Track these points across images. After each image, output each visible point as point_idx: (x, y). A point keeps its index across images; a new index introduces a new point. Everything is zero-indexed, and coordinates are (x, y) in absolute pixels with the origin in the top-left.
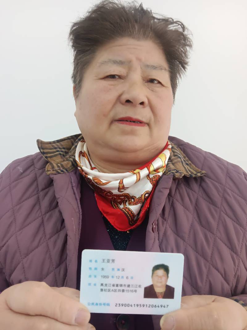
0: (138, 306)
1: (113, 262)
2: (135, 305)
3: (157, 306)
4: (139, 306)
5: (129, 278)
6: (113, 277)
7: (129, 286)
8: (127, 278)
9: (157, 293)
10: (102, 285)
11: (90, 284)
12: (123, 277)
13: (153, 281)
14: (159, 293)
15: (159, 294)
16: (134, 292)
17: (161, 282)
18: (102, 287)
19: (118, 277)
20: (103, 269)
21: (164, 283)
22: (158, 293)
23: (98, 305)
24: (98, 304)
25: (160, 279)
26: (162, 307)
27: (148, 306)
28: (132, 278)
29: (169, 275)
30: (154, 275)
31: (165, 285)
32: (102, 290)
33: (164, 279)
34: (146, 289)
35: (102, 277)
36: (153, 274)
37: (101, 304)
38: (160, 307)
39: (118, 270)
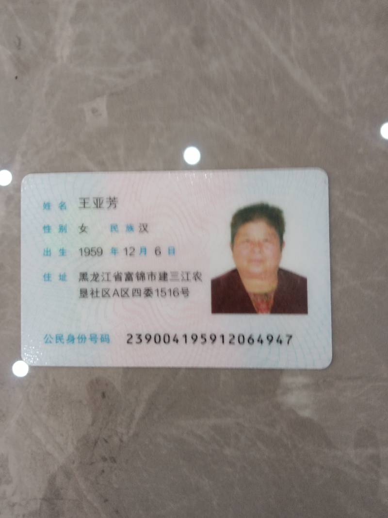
0: (195, 340)
1: (113, 206)
2: (185, 336)
3: (256, 338)
4: (200, 340)
6: (114, 251)
7: (164, 277)
8: (158, 251)
9: (252, 298)
10: (84, 276)
11: (47, 277)
13: (236, 257)
14: (261, 295)
15: (259, 300)
18: (85, 285)
19: (129, 252)
20: (83, 229)
21: (270, 264)
22: (255, 295)
23: (76, 341)
24: (75, 337)
25: (257, 250)
26: (271, 341)
27: (227, 339)
28: (172, 251)
29: (286, 237)
30: (239, 239)
32: (84, 293)
33: (269, 250)
34: (216, 284)
35: (84, 253)
36: (234, 235)
37: (82, 339)
38: (266, 342)
39: (130, 228)
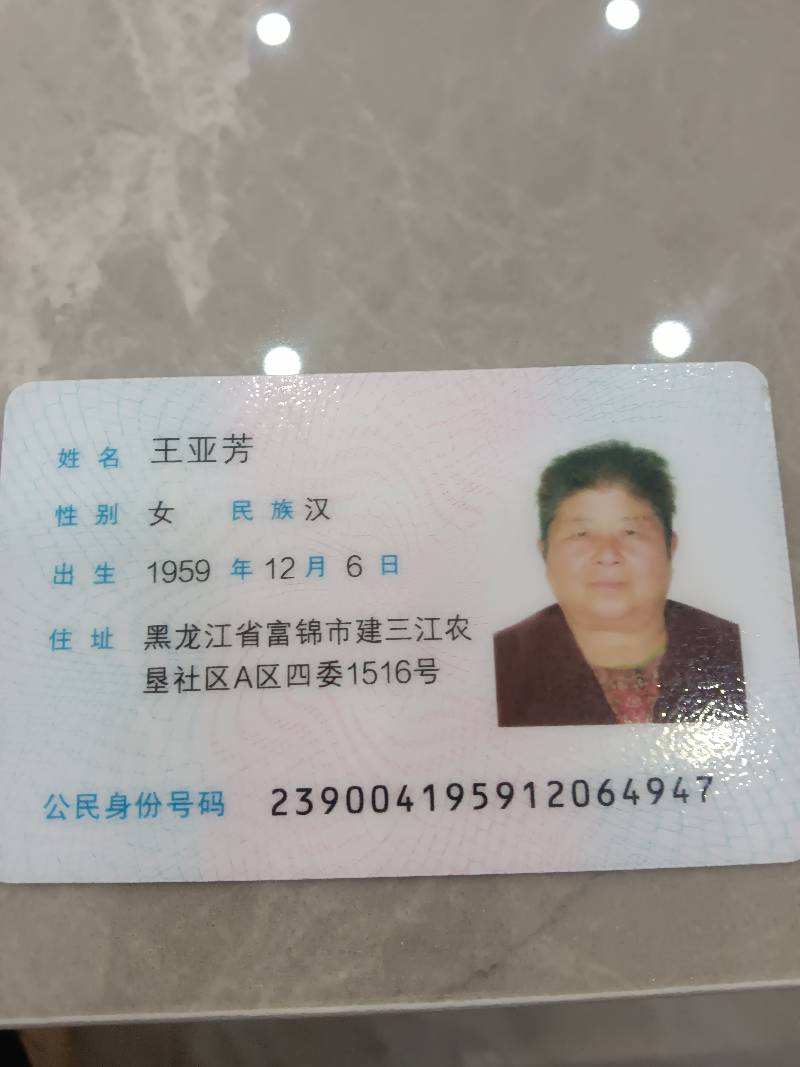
0: (459, 799)
1: (239, 457)
3: (618, 787)
4: (470, 800)
5: (371, 565)
6: (241, 568)
7: (370, 631)
8: (354, 566)
9: (602, 680)
10: (157, 635)
11: (60, 639)
12: (317, 564)
13: (554, 574)
15: (622, 687)
16: (418, 680)
17: (620, 585)
18: (159, 657)
19: (280, 568)
20: (161, 513)
22: (610, 672)
23: (133, 810)
24: (132, 799)
25: (608, 557)
27: (543, 793)
28: (390, 564)
31: (662, 606)
32: (156, 680)
33: (640, 556)
34: (508, 646)
37: (149, 804)
38: (646, 798)
39: (283, 509)
